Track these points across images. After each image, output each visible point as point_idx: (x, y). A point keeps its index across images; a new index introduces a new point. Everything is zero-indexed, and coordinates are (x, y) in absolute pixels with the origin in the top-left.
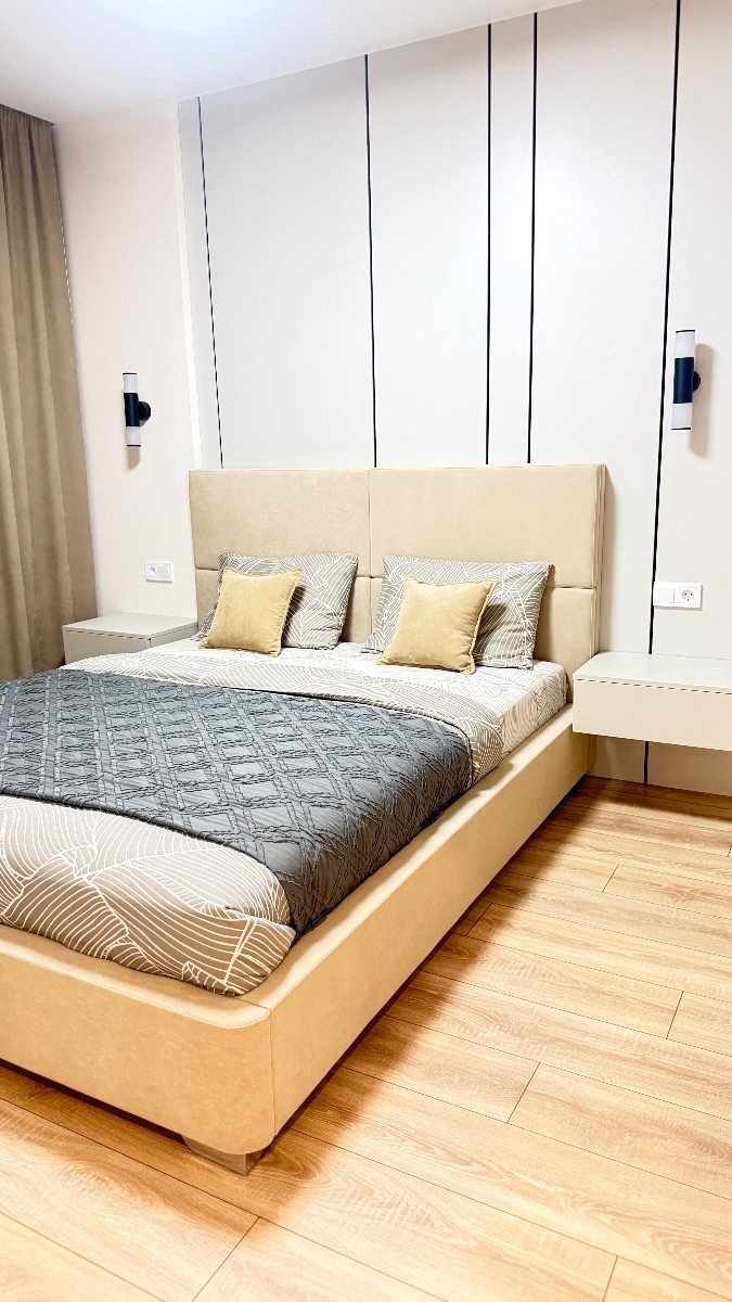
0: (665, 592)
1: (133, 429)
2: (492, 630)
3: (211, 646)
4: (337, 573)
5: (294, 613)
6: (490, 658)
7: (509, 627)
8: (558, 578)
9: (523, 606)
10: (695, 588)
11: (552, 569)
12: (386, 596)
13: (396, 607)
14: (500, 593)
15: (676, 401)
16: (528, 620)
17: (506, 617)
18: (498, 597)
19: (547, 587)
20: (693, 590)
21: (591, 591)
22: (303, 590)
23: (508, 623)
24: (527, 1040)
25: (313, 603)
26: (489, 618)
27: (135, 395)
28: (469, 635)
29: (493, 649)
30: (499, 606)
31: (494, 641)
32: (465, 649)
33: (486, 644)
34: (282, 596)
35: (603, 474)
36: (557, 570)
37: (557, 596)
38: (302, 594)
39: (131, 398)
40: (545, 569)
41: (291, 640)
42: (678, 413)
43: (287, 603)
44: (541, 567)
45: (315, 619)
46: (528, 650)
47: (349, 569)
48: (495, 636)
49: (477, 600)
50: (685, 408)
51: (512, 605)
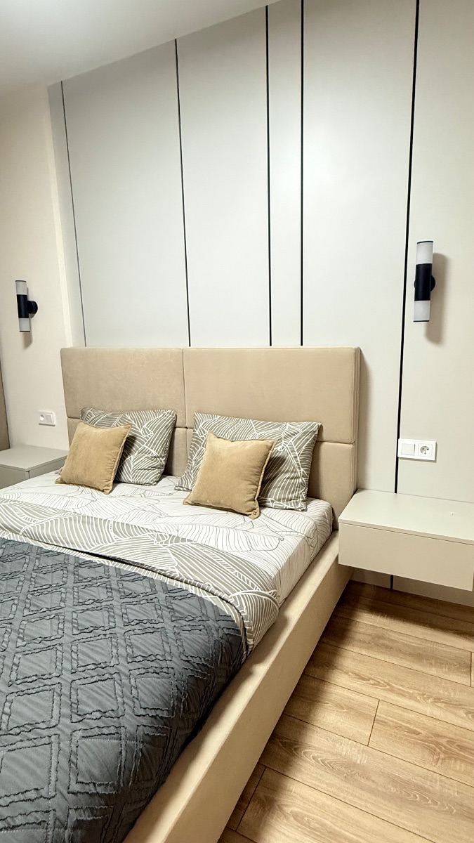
0: (408, 446)
1: (25, 321)
2: (274, 478)
3: (62, 482)
4: (159, 426)
5: (127, 456)
6: (273, 501)
7: (287, 475)
8: (325, 435)
9: (298, 459)
10: (431, 445)
11: (320, 429)
12: (195, 445)
13: (201, 454)
14: (280, 447)
15: (417, 299)
16: (302, 470)
17: (284, 467)
18: (280, 450)
19: (317, 441)
20: (429, 447)
21: (351, 446)
22: (135, 438)
23: (287, 472)
25: (142, 448)
26: (271, 467)
27: (25, 297)
28: (255, 484)
29: (275, 493)
30: (279, 458)
31: (275, 487)
32: (251, 496)
33: (269, 490)
34: (115, 445)
35: (359, 356)
36: (324, 428)
37: (325, 447)
38: (134, 441)
39: (22, 298)
40: (315, 428)
41: (124, 477)
42: (417, 309)
43: (119, 451)
44: (312, 427)
45: (143, 460)
46: (303, 493)
47: (169, 423)
48: (275, 483)
49: (261, 456)
50: (422, 304)
51: (291, 456)
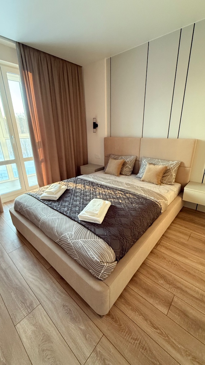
24: (171, 286)
